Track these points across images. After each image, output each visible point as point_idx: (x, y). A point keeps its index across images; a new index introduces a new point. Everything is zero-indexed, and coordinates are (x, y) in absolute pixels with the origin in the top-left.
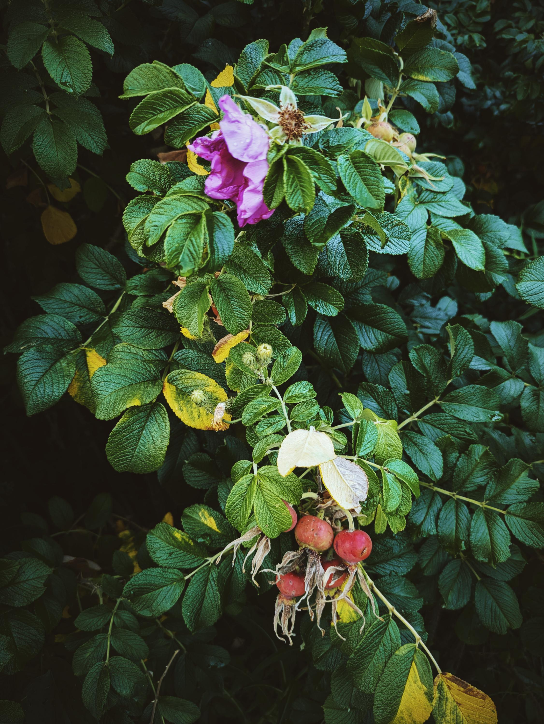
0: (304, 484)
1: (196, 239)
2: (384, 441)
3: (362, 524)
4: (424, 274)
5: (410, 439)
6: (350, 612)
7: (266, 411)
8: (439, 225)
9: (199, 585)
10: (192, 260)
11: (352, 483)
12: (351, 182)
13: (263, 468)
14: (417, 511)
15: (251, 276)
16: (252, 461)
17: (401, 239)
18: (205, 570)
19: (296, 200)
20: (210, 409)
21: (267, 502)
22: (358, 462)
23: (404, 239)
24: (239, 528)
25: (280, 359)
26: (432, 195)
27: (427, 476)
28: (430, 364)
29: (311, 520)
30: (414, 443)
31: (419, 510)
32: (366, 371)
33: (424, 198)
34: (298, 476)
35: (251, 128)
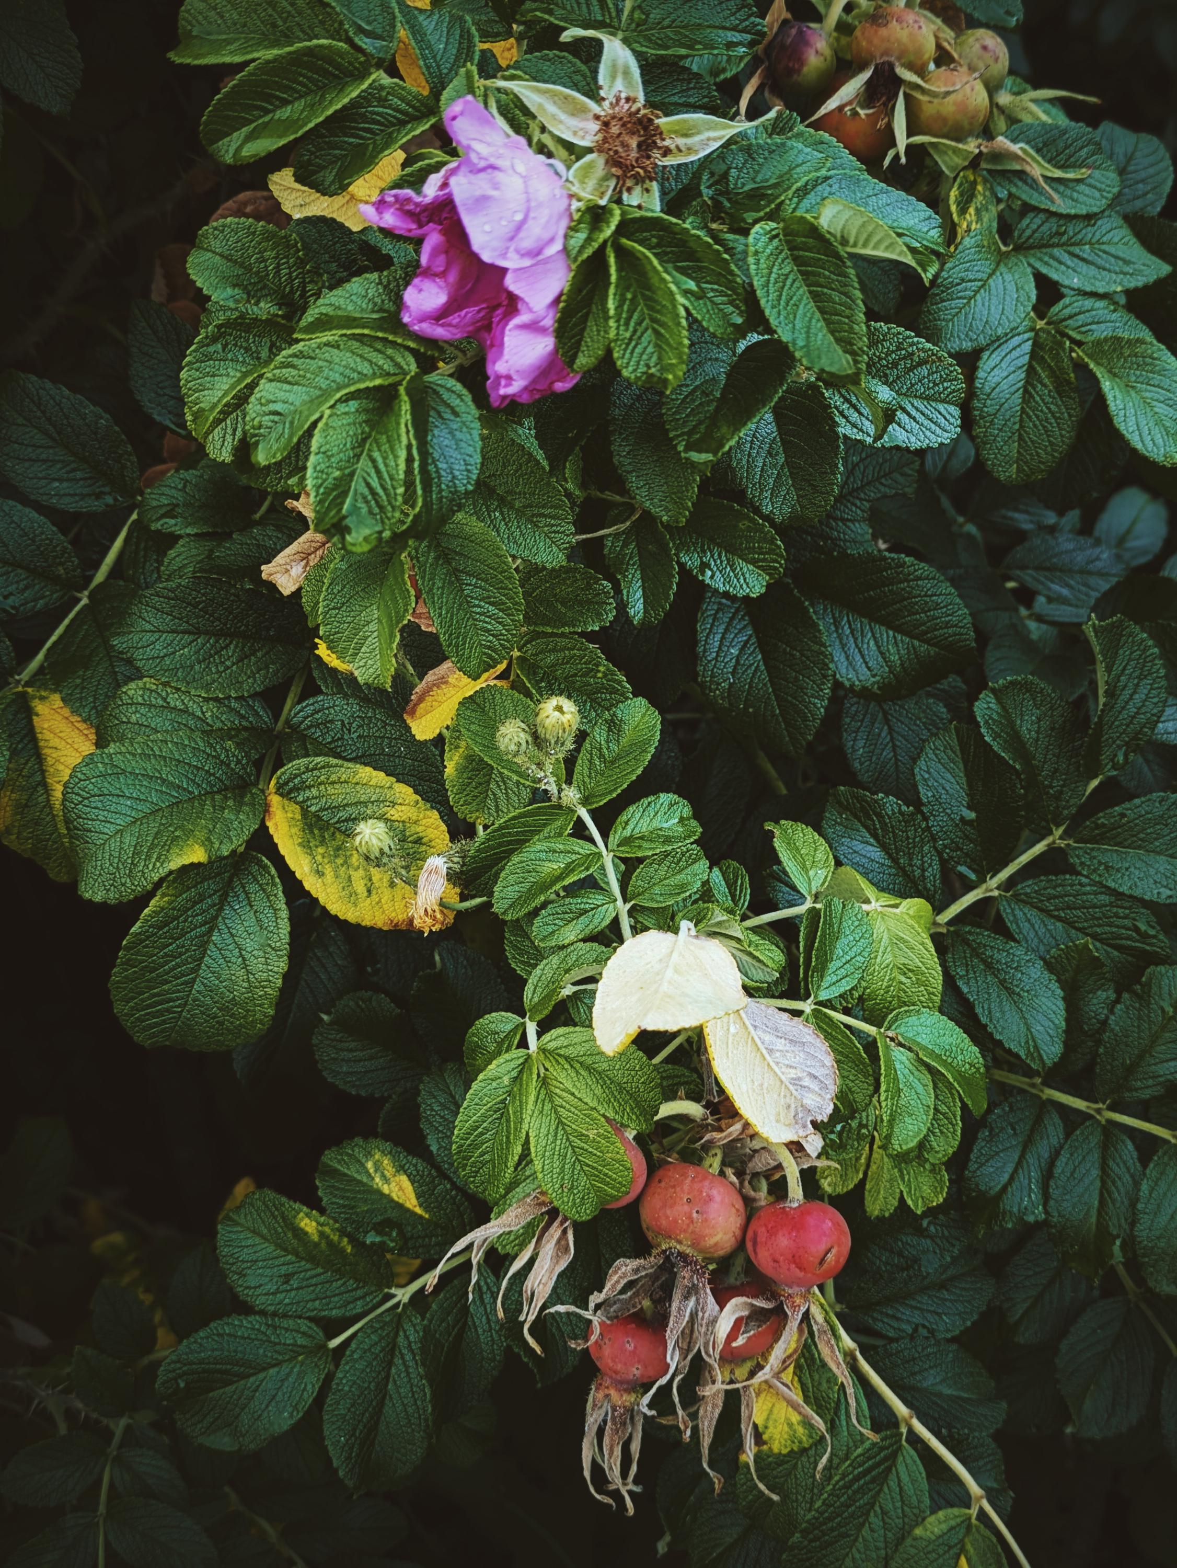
0: (668, 1078)
1: (385, 458)
2: (889, 958)
3: (828, 1189)
4: (1019, 470)
5: (974, 950)
6: (790, 1425)
7: (560, 878)
8: (1070, 317)
9: (369, 1364)
10: (376, 510)
11: (793, 1073)
12: (782, 303)
13: (554, 1033)
14: (992, 1157)
15: (520, 513)
16: (523, 1017)
17: (936, 400)
18: (386, 1323)
19: (642, 354)
20: (404, 872)
21: (564, 1124)
22: (816, 1017)
23: (943, 401)
24: (492, 1194)
25: (599, 734)
26: (1051, 226)
27: (1017, 1056)
28: (1038, 732)
29: (684, 1175)
30: (984, 961)
31: (997, 1153)
32: (854, 751)
33: (1028, 232)
34: (651, 1057)
35: (526, 179)
